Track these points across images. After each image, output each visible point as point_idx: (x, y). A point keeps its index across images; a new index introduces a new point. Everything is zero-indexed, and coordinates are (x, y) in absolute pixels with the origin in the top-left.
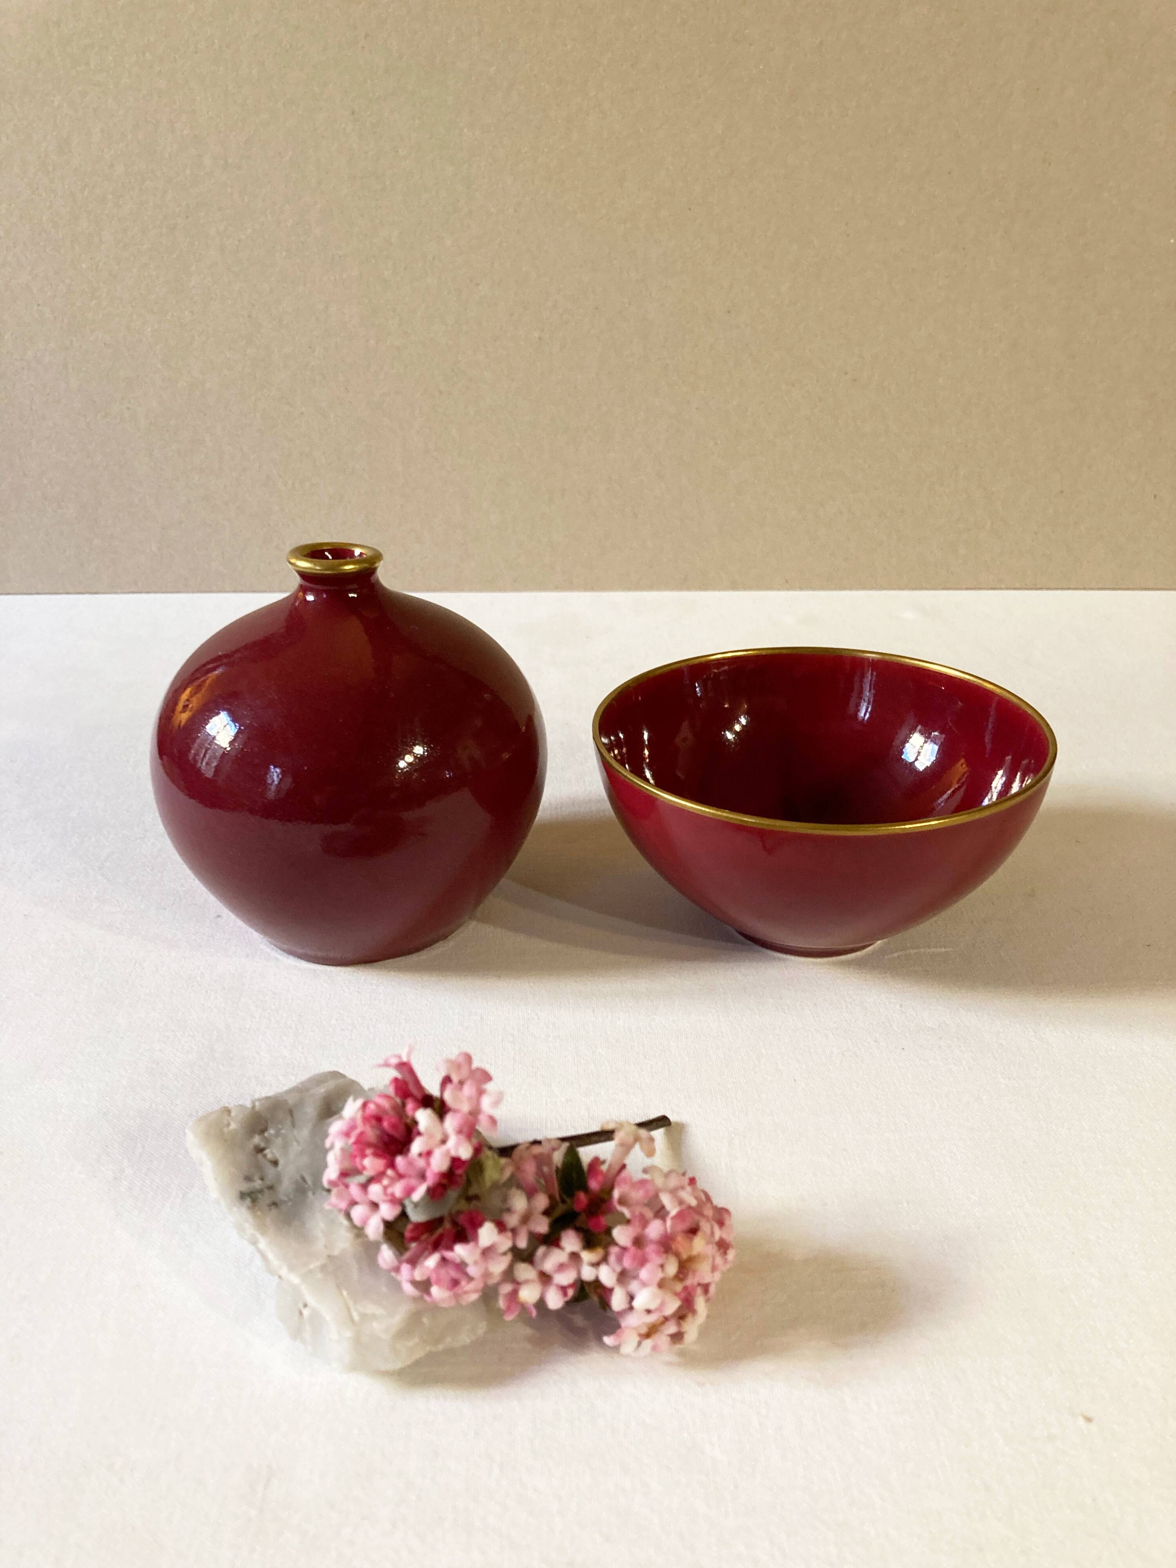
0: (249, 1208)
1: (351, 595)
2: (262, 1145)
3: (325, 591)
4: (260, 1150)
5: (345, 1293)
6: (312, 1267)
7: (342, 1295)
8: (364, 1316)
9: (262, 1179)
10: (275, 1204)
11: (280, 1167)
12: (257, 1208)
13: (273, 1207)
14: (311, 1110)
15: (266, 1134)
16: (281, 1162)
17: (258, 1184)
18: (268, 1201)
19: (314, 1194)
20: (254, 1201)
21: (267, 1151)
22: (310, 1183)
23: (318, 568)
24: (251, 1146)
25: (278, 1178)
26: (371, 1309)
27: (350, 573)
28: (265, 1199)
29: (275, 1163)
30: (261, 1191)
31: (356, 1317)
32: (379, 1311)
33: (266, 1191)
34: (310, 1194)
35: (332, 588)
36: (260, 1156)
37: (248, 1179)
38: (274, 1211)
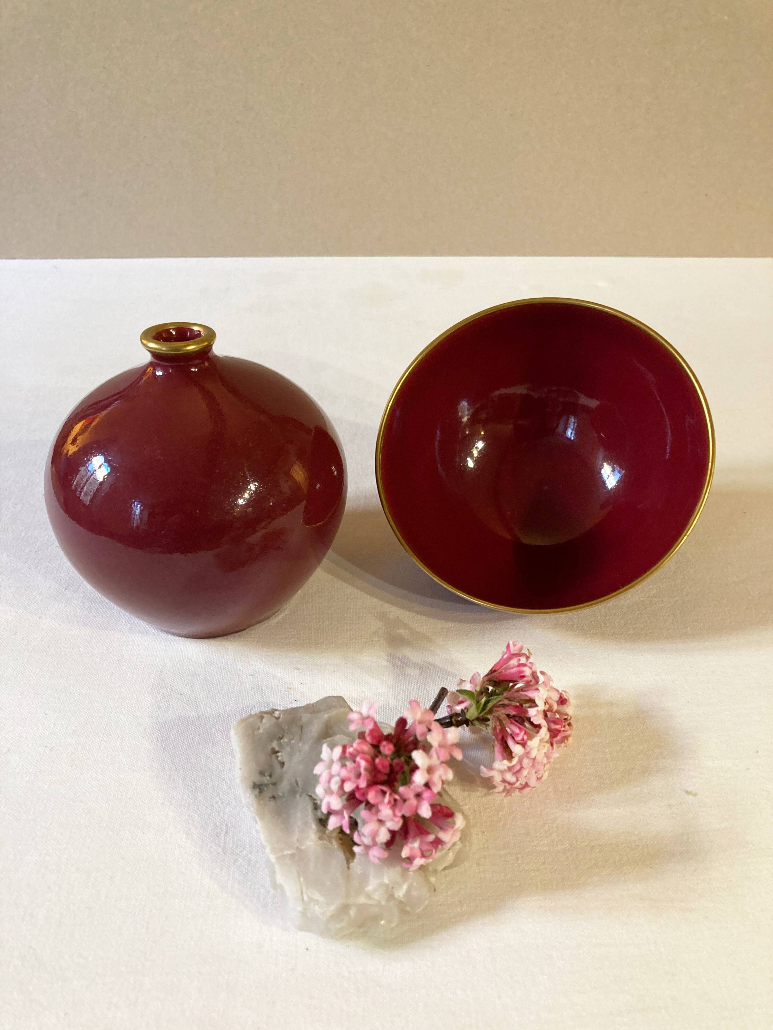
0: (256, 796)
1: (193, 370)
2: (277, 749)
3: (172, 367)
4: (275, 752)
5: (302, 879)
6: (285, 853)
7: (299, 878)
8: (311, 899)
9: (270, 776)
10: (274, 797)
11: (284, 769)
12: (261, 797)
13: (272, 799)
14: (315, 728)
15: (282, 741)
16: (286, 765)
17: (266, 779)
18: (270, 795)
19: (301, 796)
20: (261, 791)
21: (279, 754)
22: (300, 786)
23: (164, 349)
24: (270, 748)
25: (281, 778)
26: (317, 896)
27: (190, 352)
28: (268, 793)
29: (282, 764)
30: (267, 785)
31: (306, 899)
32: (321, 899)
33: (271, 786)
34: (298, 796)
35: (175, 364)
36: (274, 756)
37: (262, 773)
38: (272, 803)
